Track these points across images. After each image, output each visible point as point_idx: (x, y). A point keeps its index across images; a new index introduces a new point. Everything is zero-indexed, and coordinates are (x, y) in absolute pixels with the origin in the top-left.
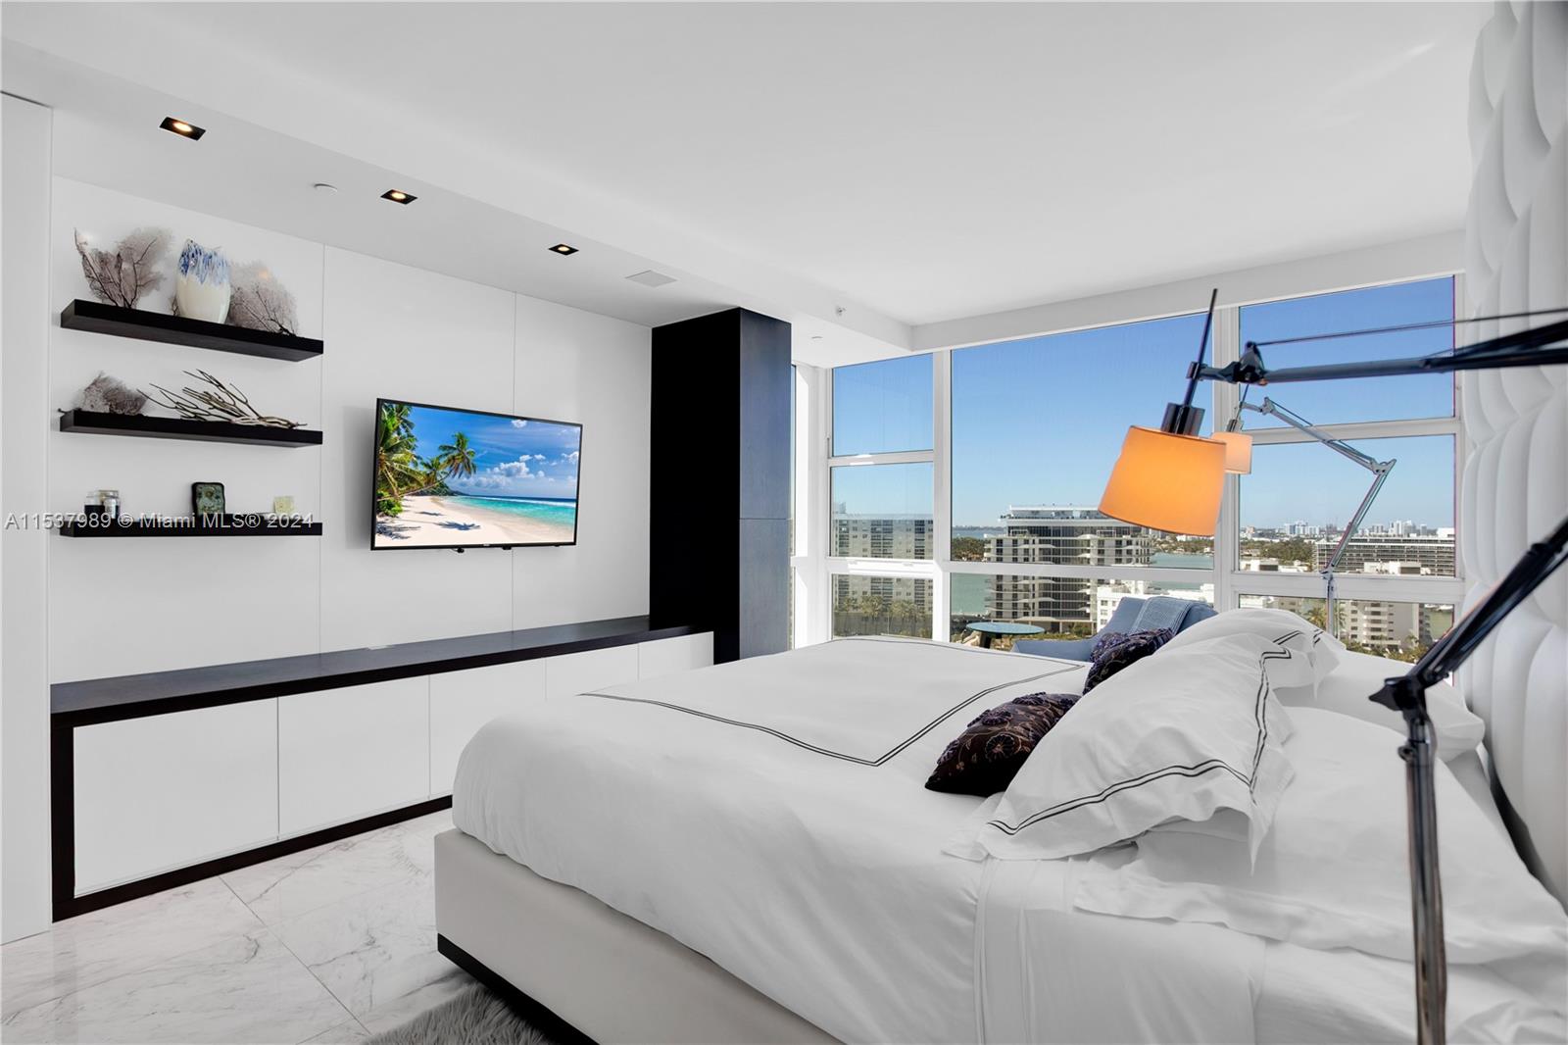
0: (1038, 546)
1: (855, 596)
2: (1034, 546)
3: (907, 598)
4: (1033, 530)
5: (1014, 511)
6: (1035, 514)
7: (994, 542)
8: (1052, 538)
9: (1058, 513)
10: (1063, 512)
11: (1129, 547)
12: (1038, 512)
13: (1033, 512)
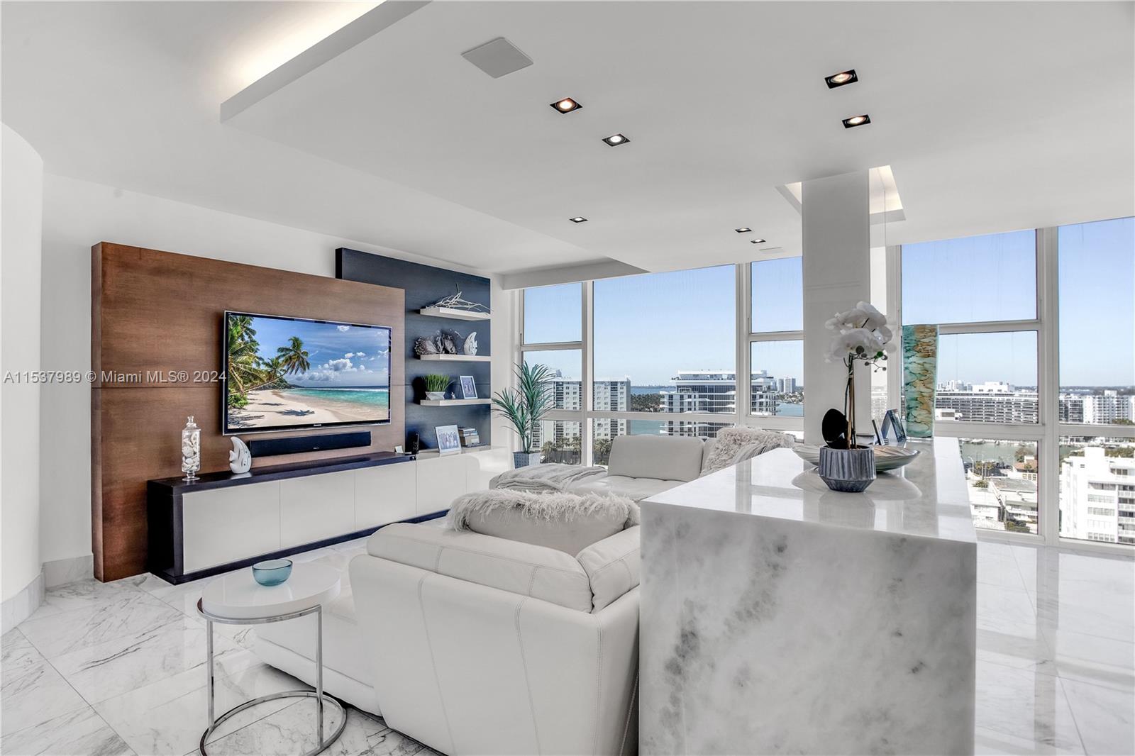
0: (698, 400)
1: (568, 437)
2: (695, 400)
3: (605, 438)
4: (694, 388)
5: (681, 375)
6: (696, 377)
7: (667, 397)
8: (708, 394)
9: (712, 376)
10: (715, 375)
11: (761, 400)
12: (697, 375)
13: (694, 375)
